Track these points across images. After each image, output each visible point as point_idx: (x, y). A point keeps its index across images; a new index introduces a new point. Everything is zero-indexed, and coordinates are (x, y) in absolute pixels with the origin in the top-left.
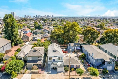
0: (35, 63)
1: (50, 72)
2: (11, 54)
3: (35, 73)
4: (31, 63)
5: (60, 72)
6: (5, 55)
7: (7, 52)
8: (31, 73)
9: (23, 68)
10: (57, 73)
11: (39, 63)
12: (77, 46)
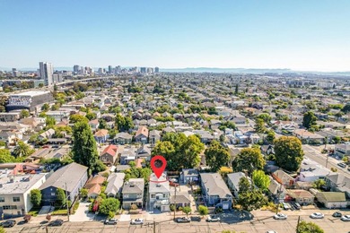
1: (152, 212)
2: (98, 191)
7: (90, 186)
8: (129, 213)
10: (162, 213)
12: (193, 175)
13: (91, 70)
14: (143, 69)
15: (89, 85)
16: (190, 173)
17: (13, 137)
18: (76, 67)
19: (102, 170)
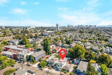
1: (56, 70)
2: (44, 59)
3: (50, 69)
5: (59, 71)
6: (42, 59)
7: (43, 58)
8: (49, 68)
9: (46, 65)
11: (52, 65)
12: (78, 61)
13: (73, 26)
14: (90, 26)
15: (68, 30)
16: (77, 60)
17: (38, 42)
18: (68, 25)
19: (50, 54)
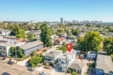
0: (49, 61)
1: (57, 70)
2: (39, 53)
3: (47, 68)
4: (46, 61)
5: (64, 72)
6: (36, 52)
7: (38, 50)
10: (62, 72)
12: (93, 54)
13: (78, 21)
15: (74, 24)
16: (91, 53)
19: (50, 46)
